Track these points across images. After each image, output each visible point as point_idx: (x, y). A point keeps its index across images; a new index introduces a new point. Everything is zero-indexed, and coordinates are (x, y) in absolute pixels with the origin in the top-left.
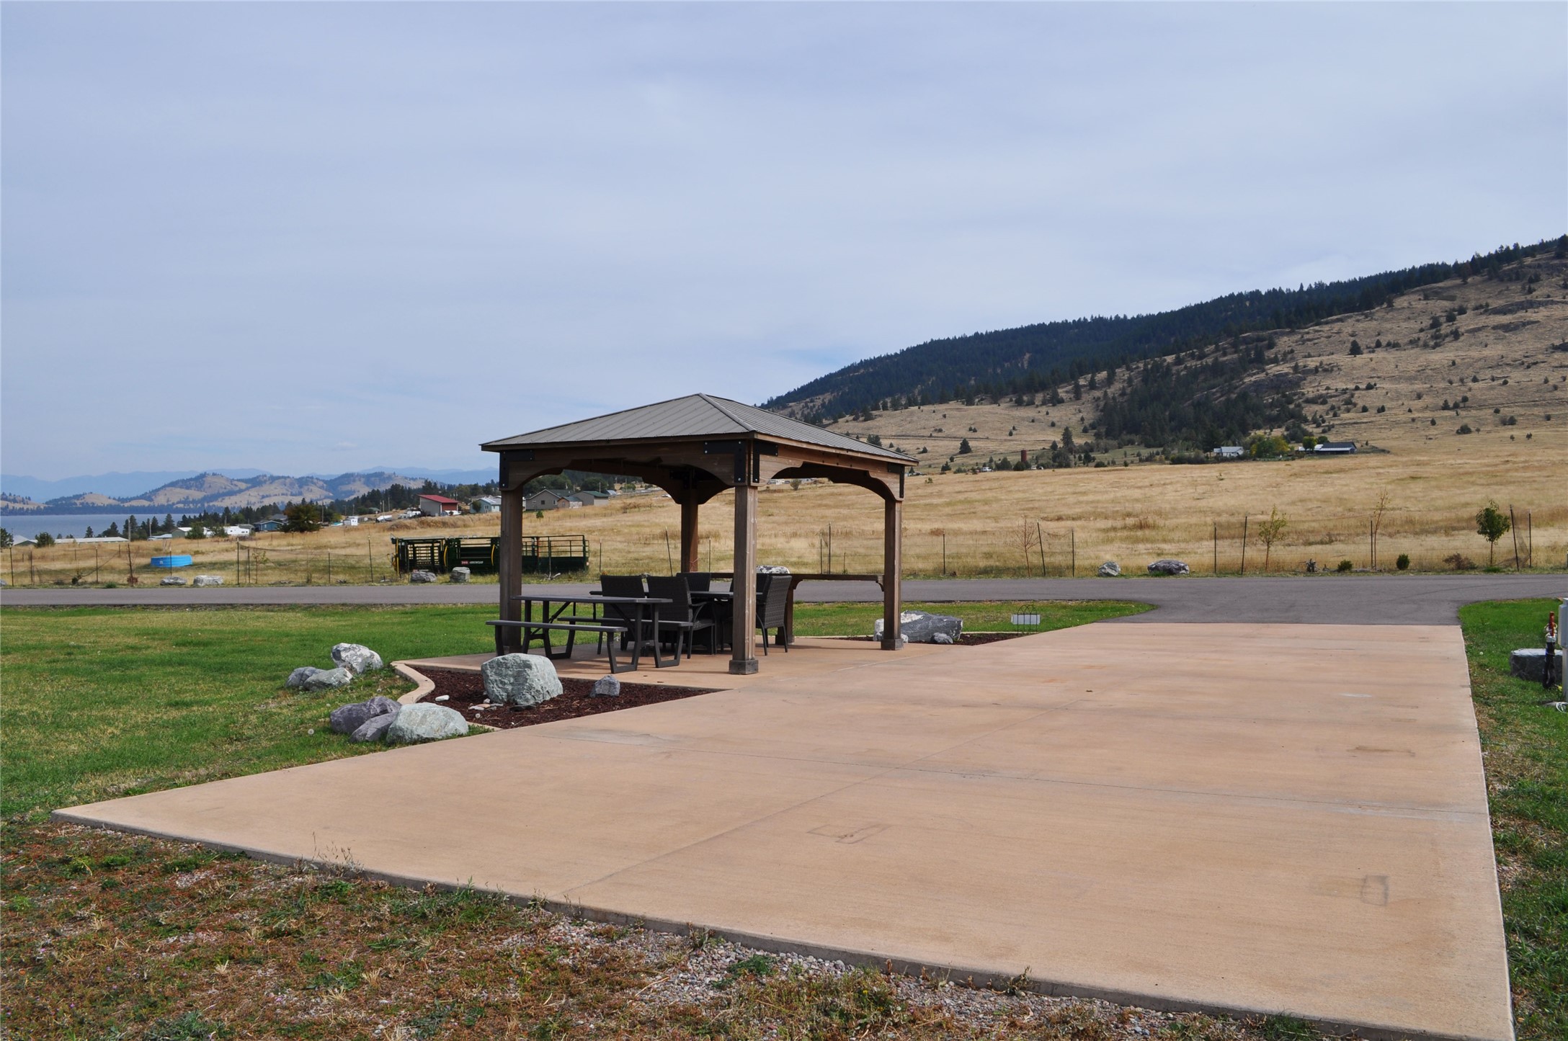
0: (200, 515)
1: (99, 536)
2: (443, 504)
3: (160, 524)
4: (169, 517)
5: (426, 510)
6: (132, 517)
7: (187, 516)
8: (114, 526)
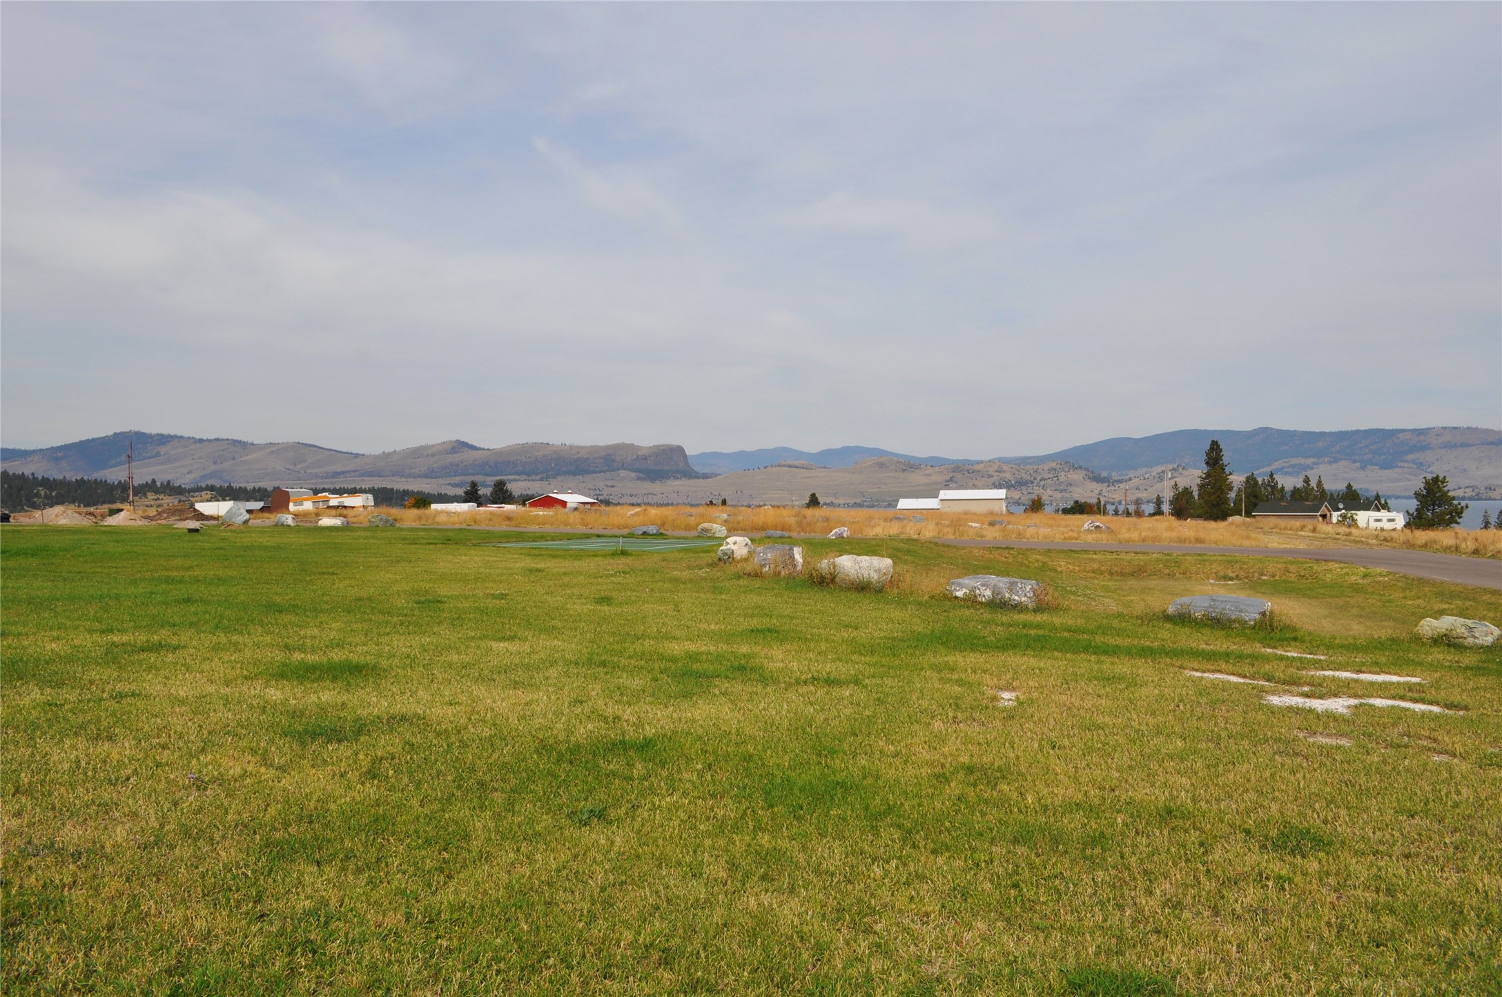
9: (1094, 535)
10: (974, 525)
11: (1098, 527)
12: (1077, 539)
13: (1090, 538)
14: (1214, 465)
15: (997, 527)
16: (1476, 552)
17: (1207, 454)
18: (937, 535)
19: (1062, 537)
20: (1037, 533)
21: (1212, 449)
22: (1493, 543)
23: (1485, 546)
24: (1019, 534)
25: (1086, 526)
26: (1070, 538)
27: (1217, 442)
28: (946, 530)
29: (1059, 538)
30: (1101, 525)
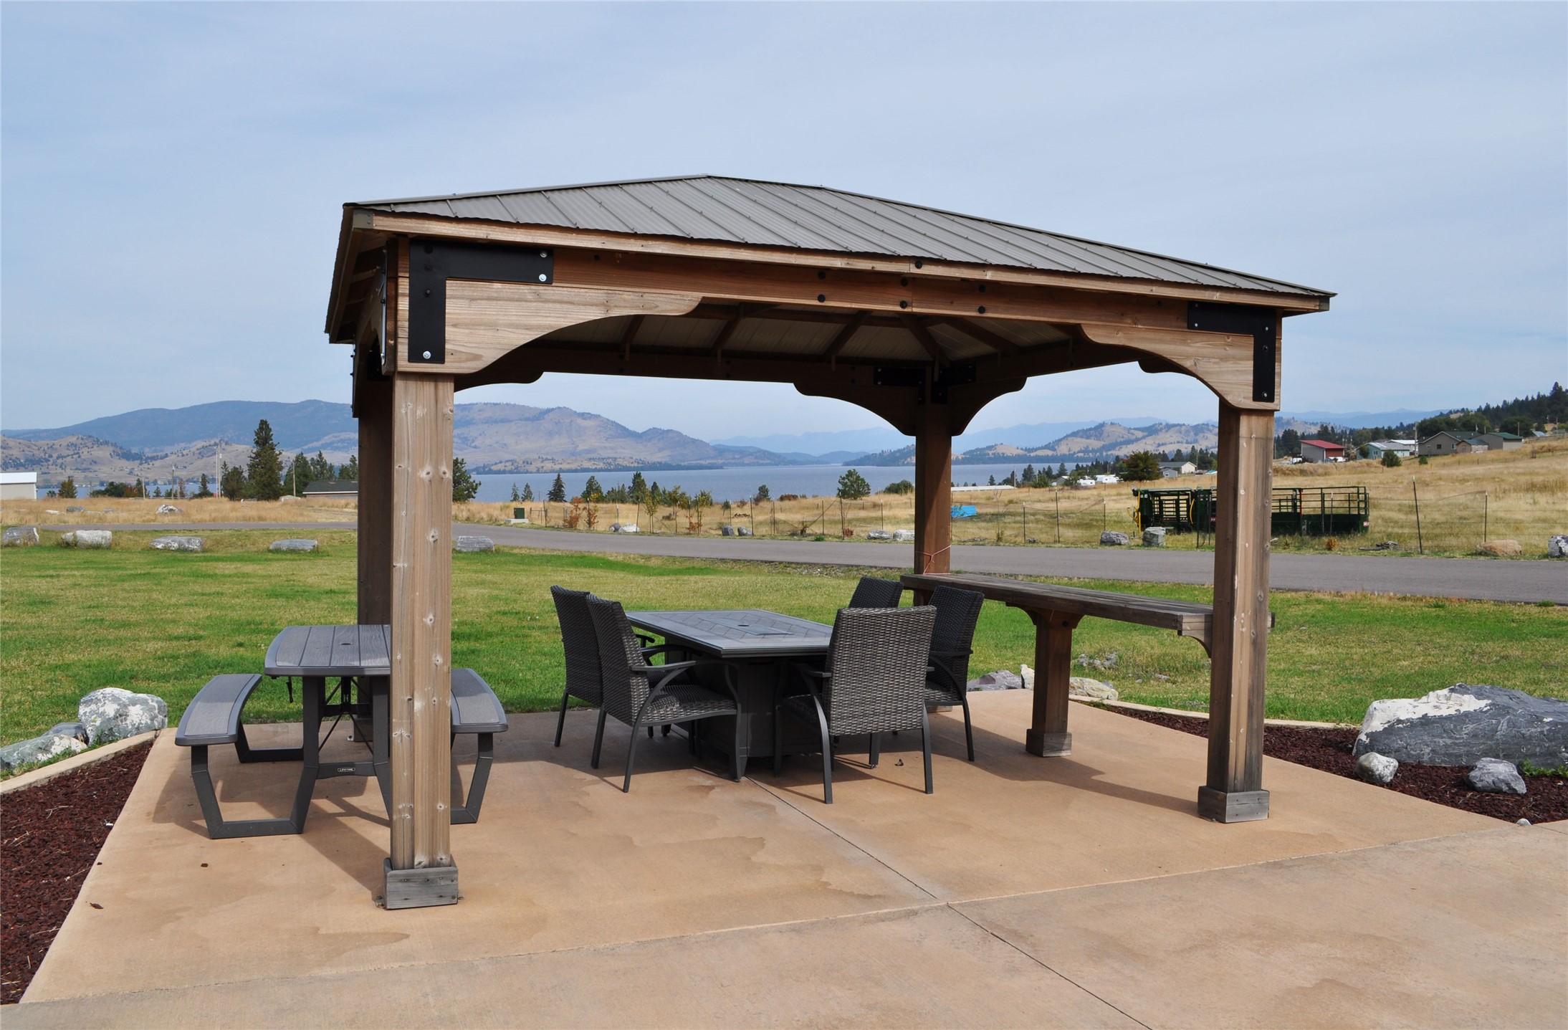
0: (1092, 464)
1: (1000, 484)
2: (1328, 450)
3: (1055, 472)
4: (1062, 465)
5: (1308, 456)
6: (1030, 466)
7: (1080, 465)
8: (1013, 475)
9: (170, 517)
10: (52, 512)
11: (171, 510)
12: (154, 521)
13: (167, 520)
14: (264, 444)
15: (76, 513)
16: (468, 519)
17: (257, 434)
18: (20, 523)
19: (141, 520)
20: (118, 517)
21: (261, 429)
22: (479, 513)
23: (474, 515)
24: (100, 519)
25: (160, 510)
26: (149, 521)
27: (266, 422)
28: (27, 517)
29: (138, 521)
30: (174, 508)
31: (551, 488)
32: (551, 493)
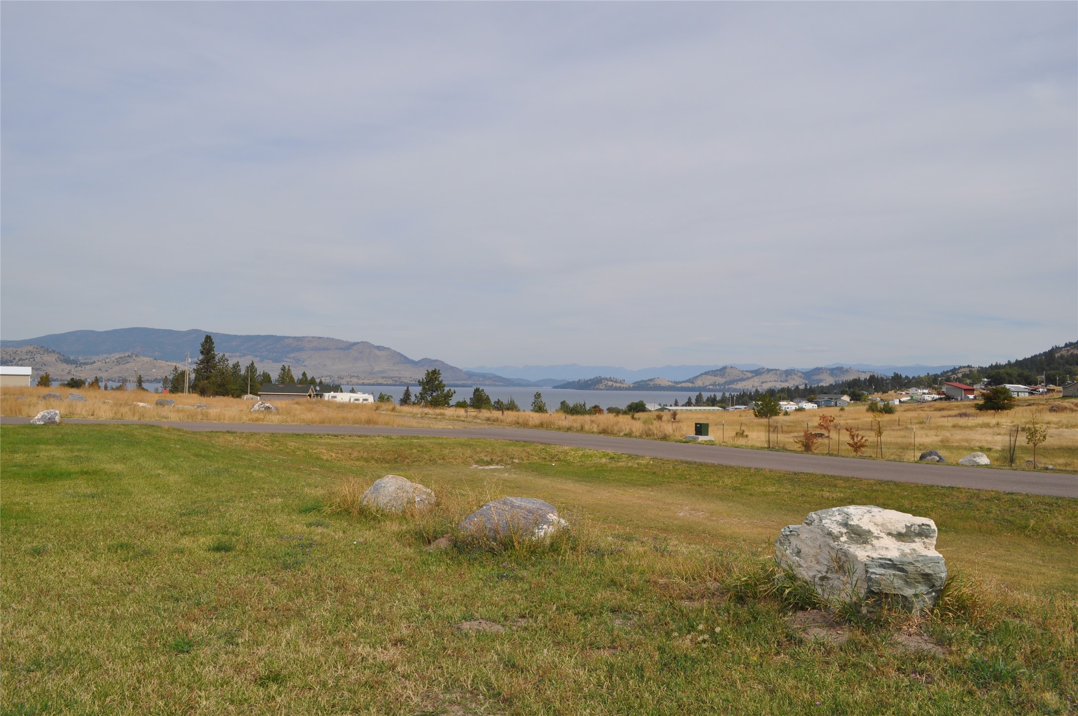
1: (683, 406)
2: (965, 390)
3: (718, 398)
5: (950, 393)
6: (700, 393)
8: (690, 399)
11: (267, 408)
17: (202, 346)
21: (206, 341)
27: (210, 337)
31: (402, 397)
32: (401, 400)
